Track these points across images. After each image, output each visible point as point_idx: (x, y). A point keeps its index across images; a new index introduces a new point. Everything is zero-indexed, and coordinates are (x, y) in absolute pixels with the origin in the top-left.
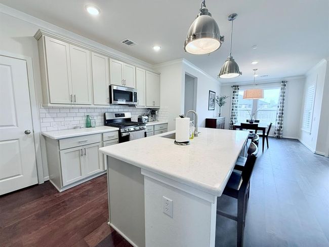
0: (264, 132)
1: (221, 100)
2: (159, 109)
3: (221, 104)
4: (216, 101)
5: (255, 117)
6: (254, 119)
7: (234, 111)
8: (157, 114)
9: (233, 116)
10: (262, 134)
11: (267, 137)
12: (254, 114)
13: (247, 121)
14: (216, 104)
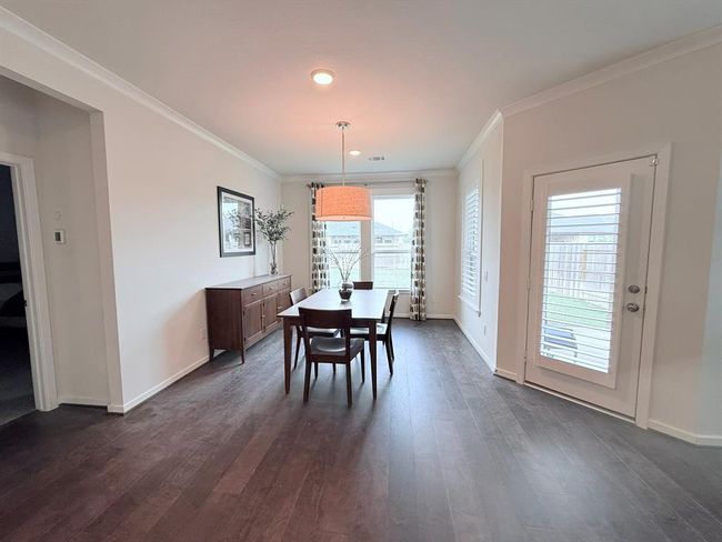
7: (318, 255)
9: (317, 269)
14: (259, 234)
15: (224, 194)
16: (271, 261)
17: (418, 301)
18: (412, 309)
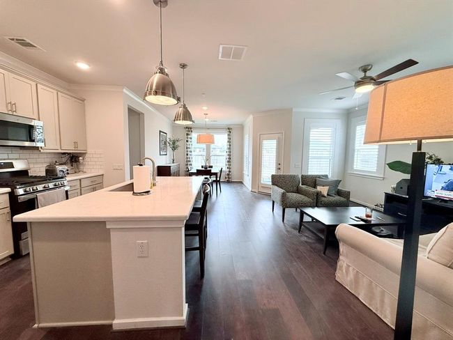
0: (217, 178)
1: (174, 143)
2: (85, 153)
3: (174, 148)
4: (168, 145)
5: (209, 163)
6: (207, 164)
7: (189, 156)
8: (81, 161)
9: (188, 162)
10: (215, 179)
11: (219, 181)
12: (208, 159)
13: (202, 167)
14: (168, 147)
16: (172, 158)
17: (228, 175)
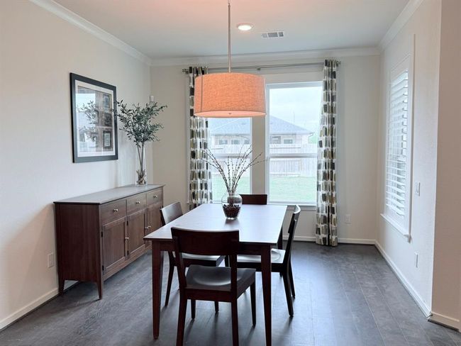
9: (196, 177)
14: (122, 133)
15: (78, 83)
16: (138, 168)
17: (327, 220)
18: (318, 231)
